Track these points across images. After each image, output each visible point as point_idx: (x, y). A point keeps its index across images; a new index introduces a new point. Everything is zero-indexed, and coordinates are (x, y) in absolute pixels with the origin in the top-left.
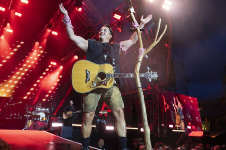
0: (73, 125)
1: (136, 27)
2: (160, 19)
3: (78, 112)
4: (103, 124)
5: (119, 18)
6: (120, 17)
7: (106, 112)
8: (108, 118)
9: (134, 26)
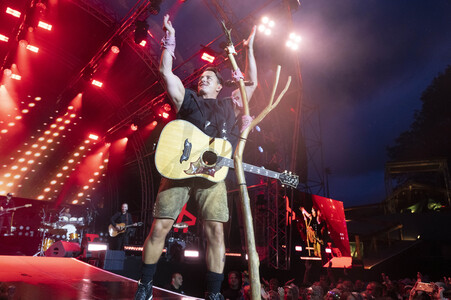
0: (126, 248)
1: (238, 80)
2: (279, 68)
3: (136, 224)
4: (180, 246)
5: (211, 61)
6: (213, 58)
7: (185, 226)
8: (189, 235)
9: (235, 76)
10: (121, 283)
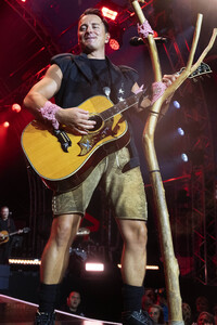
0: (11, 261)
1: (147, 35)
2: (201, 17)
3: (21, 231)
4: (80, 258)
5: (113, 18)
6: (116, 14)
7: (86, 232)
8: (91, 244)
9: (142, 31)
10: (5, 304)
